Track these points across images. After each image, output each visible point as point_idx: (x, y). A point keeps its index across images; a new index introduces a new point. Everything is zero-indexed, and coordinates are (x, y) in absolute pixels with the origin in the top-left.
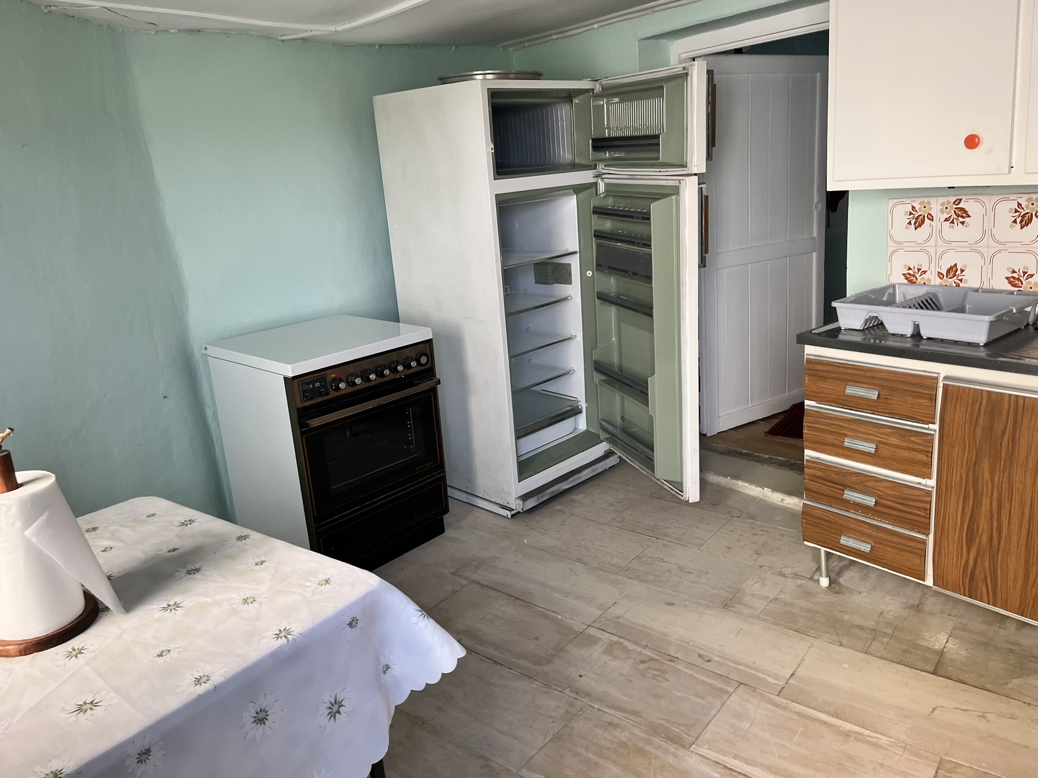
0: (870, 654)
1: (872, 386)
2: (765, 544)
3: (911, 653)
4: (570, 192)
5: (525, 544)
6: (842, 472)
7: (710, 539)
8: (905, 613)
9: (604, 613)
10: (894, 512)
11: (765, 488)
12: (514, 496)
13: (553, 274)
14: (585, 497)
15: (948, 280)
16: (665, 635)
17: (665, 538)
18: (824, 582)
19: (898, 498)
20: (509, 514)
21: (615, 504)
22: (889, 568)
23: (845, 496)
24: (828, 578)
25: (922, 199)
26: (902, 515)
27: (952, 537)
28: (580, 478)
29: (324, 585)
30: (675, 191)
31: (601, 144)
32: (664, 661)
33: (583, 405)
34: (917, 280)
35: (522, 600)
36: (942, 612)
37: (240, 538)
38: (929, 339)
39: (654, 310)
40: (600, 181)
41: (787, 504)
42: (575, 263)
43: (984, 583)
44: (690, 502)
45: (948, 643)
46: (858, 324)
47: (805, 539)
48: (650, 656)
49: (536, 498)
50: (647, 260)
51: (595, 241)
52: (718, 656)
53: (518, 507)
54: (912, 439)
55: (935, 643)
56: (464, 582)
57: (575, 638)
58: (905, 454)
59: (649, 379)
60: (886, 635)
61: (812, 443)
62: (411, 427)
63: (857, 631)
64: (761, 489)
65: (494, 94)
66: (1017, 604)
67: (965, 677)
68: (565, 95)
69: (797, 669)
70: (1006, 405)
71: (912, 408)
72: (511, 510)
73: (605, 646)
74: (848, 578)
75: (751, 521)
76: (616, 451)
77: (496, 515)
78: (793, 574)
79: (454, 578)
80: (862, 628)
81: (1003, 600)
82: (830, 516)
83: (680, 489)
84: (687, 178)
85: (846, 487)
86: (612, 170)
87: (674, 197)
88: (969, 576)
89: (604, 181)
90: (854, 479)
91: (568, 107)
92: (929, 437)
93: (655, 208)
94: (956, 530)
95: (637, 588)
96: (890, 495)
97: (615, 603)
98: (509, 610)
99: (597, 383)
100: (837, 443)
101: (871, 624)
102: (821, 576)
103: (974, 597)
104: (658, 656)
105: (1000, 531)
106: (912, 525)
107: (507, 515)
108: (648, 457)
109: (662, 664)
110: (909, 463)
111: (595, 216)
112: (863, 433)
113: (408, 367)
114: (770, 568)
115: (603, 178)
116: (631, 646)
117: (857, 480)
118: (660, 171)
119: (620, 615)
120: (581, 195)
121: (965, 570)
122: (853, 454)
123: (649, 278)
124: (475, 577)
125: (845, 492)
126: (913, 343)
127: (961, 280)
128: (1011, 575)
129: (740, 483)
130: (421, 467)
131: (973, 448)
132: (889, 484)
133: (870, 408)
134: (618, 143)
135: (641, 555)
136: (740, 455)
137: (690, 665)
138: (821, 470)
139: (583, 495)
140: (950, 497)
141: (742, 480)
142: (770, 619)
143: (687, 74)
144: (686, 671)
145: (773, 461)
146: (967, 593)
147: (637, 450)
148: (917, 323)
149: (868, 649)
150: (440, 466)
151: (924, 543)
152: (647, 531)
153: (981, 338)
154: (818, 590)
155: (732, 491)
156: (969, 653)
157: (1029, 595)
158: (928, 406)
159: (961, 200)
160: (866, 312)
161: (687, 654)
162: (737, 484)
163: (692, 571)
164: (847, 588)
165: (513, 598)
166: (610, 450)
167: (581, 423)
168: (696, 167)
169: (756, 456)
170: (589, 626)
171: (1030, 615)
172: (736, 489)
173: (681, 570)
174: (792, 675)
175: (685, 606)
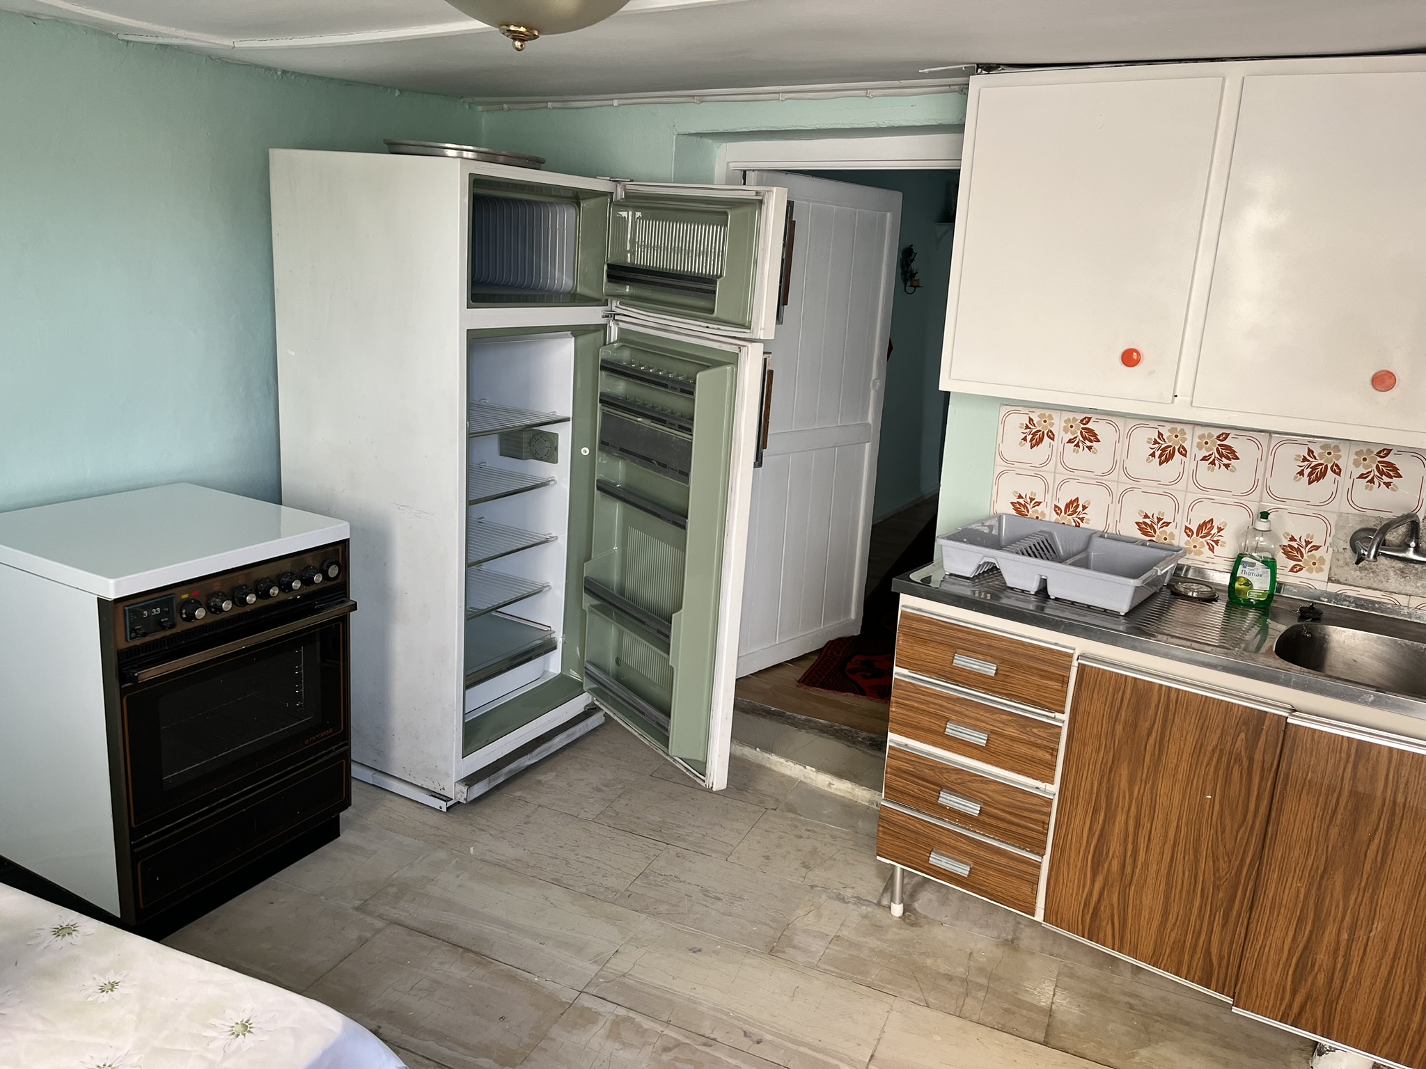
0: (965, 1018)
1: (989, 658)
2: (814, 852)
3: (1014, 1013)
4: (567, 334)
5: (471, 855)
6: (938, 768)
7: (741, 843)
8: (998, 953)
9: (601, 969)
10: (1003, 825)
11: (807, 767)
12: (454, 779)
13: (530, 446)
14: (556, 776)
15: (1066, 517)
16: (694, 1002)
17: (678, 844)
18: (897, 910)
19: (1008, 806)
20: (444, 805)
21: (603, 788)
22: (989, 897)
23: (941, 801)
24: (902, 905)
25: (1043, 411)
26: (1012, 828)
27: (1074, 861)
28: (550, 747)
29: (241, 1036)
30: (732, 360)
31: (620, 273)
32: (697, 1047)
33: (559, 638)
34: (1028, 512)
35: (476, 953)
36: (1042, 951)
37: (61, 931)
38: (1057, 599)
39: (689, 521)
40: (612, 324)
41: (836, 789)
42: (564, 435)
43: (1110, 923)
44: (714, 789)
45: (1056, 996)
46: (969, 571)
47: (879, 853)
48: (676, 1039)
49: (486, 781)
50: (686, 450)
51: (601, 409)
52: (773, 1034)
53: (459, 796)
54: (1035, 730)
55: (1040, 996)
56: (379, 924)
57: (562, 1014)
58: (1024, 750)
59: (673, 615)
60: (980, 986)
61: (901, 725)
62: (300, 674)
63: (944, 983)
64: (802, 768)
65: (477, 182)
66: (1150, 951)
67: (1083, 1047)
68: (570, 194)
69: (876, 1046)
70: (1155, 698)
71: (1038, 690)
72: (447, 799)
73: (608, 1025)
74: (924, 903)
75: (793, 815)
76: (602, 707)
77: (422, 807)
78: (855, 897)
79: (361, 916)
80: (950, 978)
81: (1132, 944)
82: (917, 825)
83: (701, 771)
84: (749, 345)
85: (942, 787)
86: (632, 311)
87: (729, 368)
88: (1091, 911)
89: (618, 325)
90: (954, 777)
91: (572, 211)
92: (1056, 730)
93: (703, 379)
94: (1079, 851)
95: (646, 925)
96: (999, 802)
97: (617, 952)
98: (456, 971)
99: (587, 610)
100: (936, 728)
101: (960, 971)
102: (892, 900)
103: (1095, 939)
104: (687, 1037)
105: (1136, 856)
106: (1024, 843)
107: (441, 808)
108: (660, 725)
109: (695, 1051)
110: (1029, 762)
111: (603, 372)
112: (971, 718)
113: (307, 582)
114: (825, 889)
115: (617, 320)
116: (647, 1024)
117: (956, 779)
118: (707, 327)
119: (625, 971)
120: (581, 340)
121: (1087, 904)
122: (956, 745)
123: (684, 475)
124: (395, 913)
125: (941, 795)
126: (1036, 603)
127: (1082, 519)
128: (1145, 914)
129: (774, 758)
130: (314, 738)
131: (1110, 748)
132: (999, 788)
133: (983, 686)
134: (649, 278)
135: (647, 871)
136: (768, 714)
137: (735, 1050)
138: (909, 762)
139: (554, 774)
140: (1076, 808)
141: (777, 754)
142: (833, 969)
143: (761, 202)
144: (730, 1060)
145: (812, 724)
146: (1086, 935)
147: (643, 713)
148: (1043, 577)
149: (961, 1011)
150: (343, 736)
151: (1038, 866)
152: (652, 833)
153: (1123, 607)
154: (890, 922)
155: (761, 768)
156: (1083, 1011)
157: (1166, 940)
158: (1058, 691)
159: (1090, 419)
160: (981, 556)
161: (728, 1033)
162: (768, 758)
163: (721, 896)
164: (925, 917)
165: (461, 950)
166: (593, 704)
167: (553, 664)
168: (762, 331)
169: (789, 717)
170: (581, 992)
171: (1165, 966)
172: (768, 765)
173: (705, 895)
174: (872, 1056)
175: (717, 953)
